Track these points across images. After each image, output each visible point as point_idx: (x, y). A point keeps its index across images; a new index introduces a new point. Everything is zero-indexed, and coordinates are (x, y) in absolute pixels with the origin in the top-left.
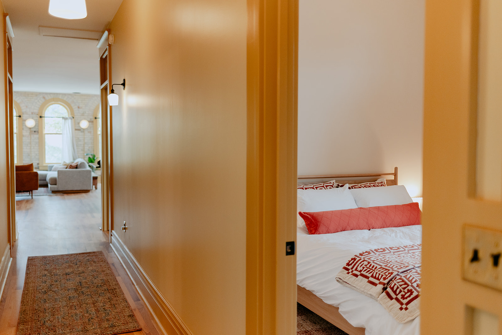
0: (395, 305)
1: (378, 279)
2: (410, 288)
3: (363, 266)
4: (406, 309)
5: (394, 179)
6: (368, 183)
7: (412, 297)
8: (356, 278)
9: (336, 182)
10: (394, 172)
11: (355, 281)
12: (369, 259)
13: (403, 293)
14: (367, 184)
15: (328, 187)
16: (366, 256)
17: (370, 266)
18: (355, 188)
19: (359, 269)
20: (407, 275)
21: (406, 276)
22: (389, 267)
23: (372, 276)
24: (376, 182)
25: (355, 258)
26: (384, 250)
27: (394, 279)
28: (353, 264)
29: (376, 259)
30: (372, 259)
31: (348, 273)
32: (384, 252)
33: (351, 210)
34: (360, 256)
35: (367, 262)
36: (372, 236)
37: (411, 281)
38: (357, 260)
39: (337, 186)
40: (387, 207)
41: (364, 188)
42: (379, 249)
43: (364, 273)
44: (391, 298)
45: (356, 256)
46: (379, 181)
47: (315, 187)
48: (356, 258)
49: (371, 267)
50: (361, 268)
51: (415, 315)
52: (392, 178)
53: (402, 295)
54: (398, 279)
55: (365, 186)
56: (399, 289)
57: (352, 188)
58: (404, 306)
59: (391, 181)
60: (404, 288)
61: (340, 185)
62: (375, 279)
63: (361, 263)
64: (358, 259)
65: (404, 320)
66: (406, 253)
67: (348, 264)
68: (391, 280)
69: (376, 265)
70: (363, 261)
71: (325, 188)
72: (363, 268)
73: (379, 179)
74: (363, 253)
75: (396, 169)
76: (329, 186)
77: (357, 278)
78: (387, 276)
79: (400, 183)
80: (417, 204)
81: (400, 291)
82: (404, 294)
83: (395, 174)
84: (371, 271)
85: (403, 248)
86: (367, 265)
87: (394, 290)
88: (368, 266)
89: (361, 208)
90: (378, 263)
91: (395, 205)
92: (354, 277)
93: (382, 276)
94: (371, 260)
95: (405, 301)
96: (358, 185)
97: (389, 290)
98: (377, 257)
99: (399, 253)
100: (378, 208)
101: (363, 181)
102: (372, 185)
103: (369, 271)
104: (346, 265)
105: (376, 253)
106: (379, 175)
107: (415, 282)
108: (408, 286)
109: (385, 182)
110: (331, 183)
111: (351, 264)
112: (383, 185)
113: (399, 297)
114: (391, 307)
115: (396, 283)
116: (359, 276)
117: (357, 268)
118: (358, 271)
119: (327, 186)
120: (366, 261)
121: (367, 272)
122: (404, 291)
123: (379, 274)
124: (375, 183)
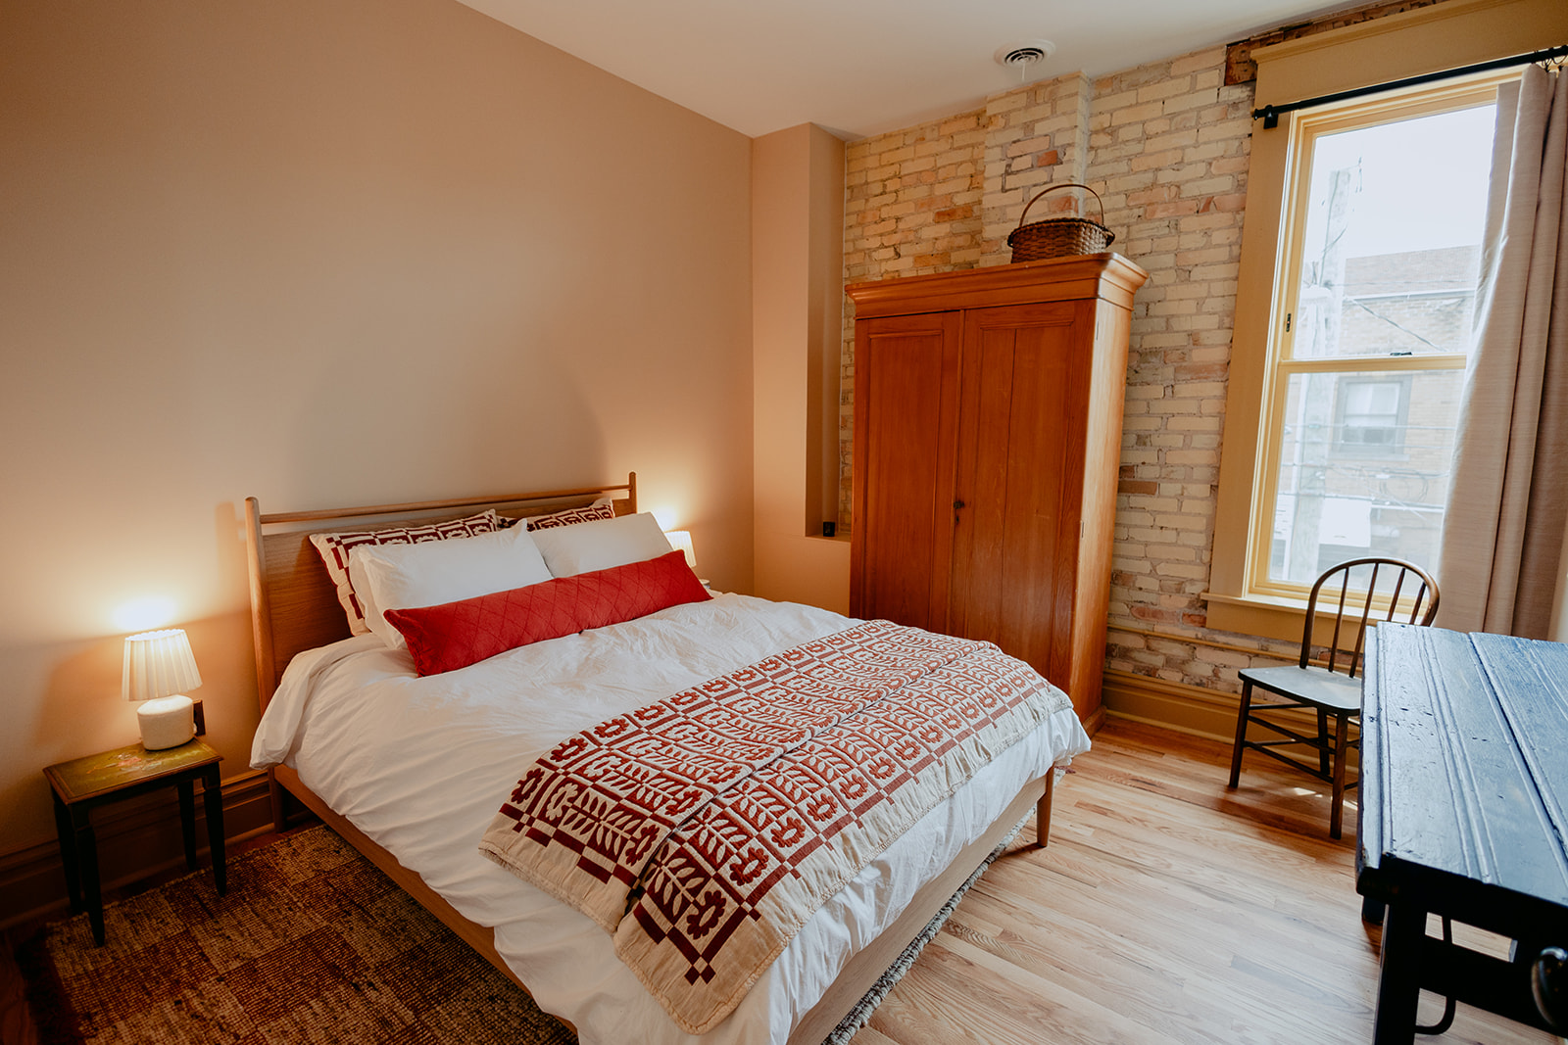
0: (671, 960)
1: (611, 855)
2: (713, 886)
3: (564, 802)
4: (708, 974)
5: (628, 497)
6: (574, 511)
7: (723, 920)
8: (542, 849)
9: (497, 514)
10: (628, 484)
11: (539, 860)
12: (579, 772)
13: (692, 910)
14: (572, 513)
15: (476, 529)
16: (573, 758)
17: (584, 802)
18: (543, 526)
19: (552, 813)
20: (699, 832)
21: (697, 835)
22: (641, 803)
23: (592, 843)
24: (592, 507)
25: (539, 769)
26: (623, 725)
27: (663, 858)
28: (533, 795)
29: (600, 772)
30: (591, 771)
31: (518, 828)
32: (623, 734)
33: (533, 587)
34: (554, 762)
35: (576, 786)
36: (587, 659)
37: (711, 859)
38: (545, 779)
39: (500, 522)
40: (620, 570)
41: (565, 525)
42: (608, 726)
43: (567, 829)
44: (656, 935)
45: (541, 762)
46: (597, 504)
47: (442, 532)
48: (543, 768)
49: (587, 808)
50: (558, 811)
51: (736, 995)
52: (625, 495)
53: (690, 918)
54: (673, 857)
55: (566, 520)
56: (680, 894)
57: (539, 528)
58: (700, 965)
59: (624, 503)
60: (694, 892)
61: (508, 519)
62: (601, 856)
63: (555, 791)
64: (549, 773)
65: (706, 1023)
66: (680, 724)
67: (518, 796)
68: (652, 860)
69: (602, 798)
70: (563, 784)
71: (468, 532)
72: (565, 809)
73: (597, 499)
74: (565, 748)
75: (632, 476)
76: (478, 525)
77: (546, 850)
78: (637, 842)
79: (642, 508)
80: (680, 554)
81: (685, 903)
82: (695, 911)
83: (632, 487)
84: (589, 821)
85: (672, 708)
86: (577, 797)
87: (666, 902)
88: (578, 803)
89: (558, 581)
90: (607, 785)
91: (637, 564)
92: (537, 843)
93: (624, 841)
94: (585, 777)
95: (700, 944)
96: (551, 518)
97: (646, 901)
98: (604, 760)
99: (662, 728)
100: (598, 577)
101: (564, 507)
102: (583, 515)
103: (582, 821)
104: (513, 800)
105: (601, 740)
106: (597, 492)
107: (726, 858)
108: (707, 877)
109: (612, 506)
110: (483, 517)
111: (527, 795)
112: (607, 513)
113: (683, 925)
114: (660, 973)
115: (669, 875)
116: (553, 842)
117: (544, 810)
118: (547, 820)
119: (472, 527)
120: (574, 782)
121: (575, 828)
122: (696, 904)
123: (615, 835)
124: (591, 510)
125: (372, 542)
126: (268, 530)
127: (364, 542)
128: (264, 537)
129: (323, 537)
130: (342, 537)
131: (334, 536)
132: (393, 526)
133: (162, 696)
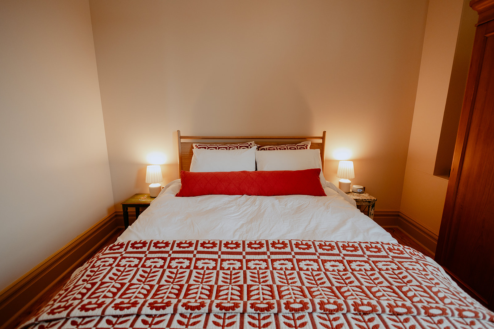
5: (322, 142)
9: (255, 143)
10: (321, 136)
14: (286, 146)
18: (269, 150)
24: (298, 144)
46: (301, 144)
47: (229, 147)
52: (320, 141)
59: (318, 144)
71: (237, 149)
75: (324, 133)
76: (243, 146)
83: (323, 138)
101: (287, 143)
102: (290, 147)
106: (305, 139)
109: (310, 145)
110: (248, 144)
124: (296, 146)
125: (205, 148)
126: (183, 140)
127: (203, 147)
128: (181, 143)
129: (195, 144)
130: (199, 145)
131: (198, 144)
132: (216, 143)
133: (155, 183)
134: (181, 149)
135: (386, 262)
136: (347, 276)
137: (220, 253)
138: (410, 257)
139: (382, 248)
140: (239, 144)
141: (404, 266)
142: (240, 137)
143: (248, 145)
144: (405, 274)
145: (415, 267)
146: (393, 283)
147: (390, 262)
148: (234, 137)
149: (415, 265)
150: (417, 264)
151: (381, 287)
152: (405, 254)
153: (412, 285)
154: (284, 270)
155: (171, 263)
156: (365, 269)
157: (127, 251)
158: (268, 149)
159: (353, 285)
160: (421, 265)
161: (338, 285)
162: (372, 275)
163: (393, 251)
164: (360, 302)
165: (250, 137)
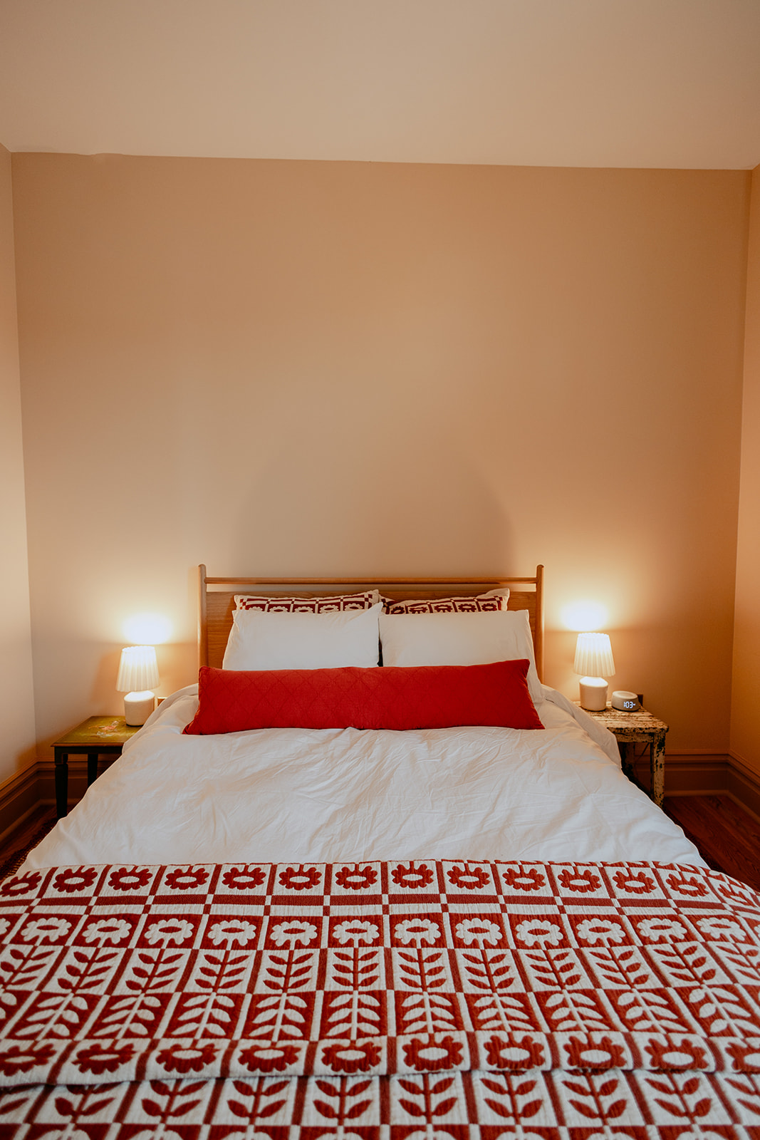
5: (535, 591)
6: (454, 599)
10: (533, 576)
14: (452, 601)
15: (349, 606)
18: (413, 611)
24: (476, 597)
41: (432, 611)
46: (489, 595)
47: (320, 605)
52: (532, 588)
59: (528, 595)
71: (338, 608)
75: (540, 568)
76: (351, 602)
83: (538, 581)
102: (459, 604)
106: (495, 583)
109: (506, 598)
110: (363, 596)
119: (347, 603)
124: (474, 600)
125: (263, 606)
126: (211, 588)
127: (257, 605)
128: (207, 593)
129: (240, 598)
130: (249, 600)
131: (245, 598)
132: (289, 594)
133: (139, 690)
134: (207, 607)
135: (661, 917)
136: (567, 961)
137: (268, 901)
138: (719, 902)
139: (655, 880)
140: (342, 597)
141: (702, 929)
142: (347, 580)
143: (363, 599)
144: (701, 952)
145: (727, 933)
146: (671, 979)
147: (672, 918)
148: (333, 580)
149: (728, 927)
150: (733, 924)
151: (640, 991)
152: (707, 893)
153: (714, 986)
154: (419, 946)
155: (148, 930)
156: (609, 940)
157: (44, 897)
158: (409, 608)
159: (576, 986)
160: (741, 927)
161: (541, 987)
162: (625, 956)
163: (681, 887)
164: (585, 1037)
165: (370, 580)
